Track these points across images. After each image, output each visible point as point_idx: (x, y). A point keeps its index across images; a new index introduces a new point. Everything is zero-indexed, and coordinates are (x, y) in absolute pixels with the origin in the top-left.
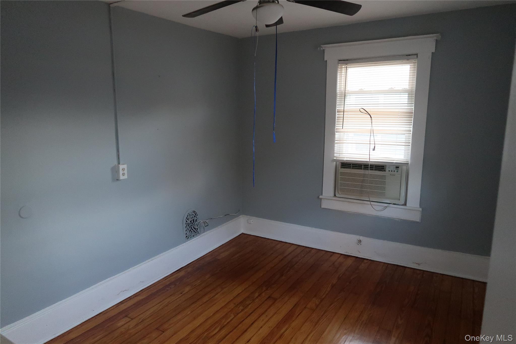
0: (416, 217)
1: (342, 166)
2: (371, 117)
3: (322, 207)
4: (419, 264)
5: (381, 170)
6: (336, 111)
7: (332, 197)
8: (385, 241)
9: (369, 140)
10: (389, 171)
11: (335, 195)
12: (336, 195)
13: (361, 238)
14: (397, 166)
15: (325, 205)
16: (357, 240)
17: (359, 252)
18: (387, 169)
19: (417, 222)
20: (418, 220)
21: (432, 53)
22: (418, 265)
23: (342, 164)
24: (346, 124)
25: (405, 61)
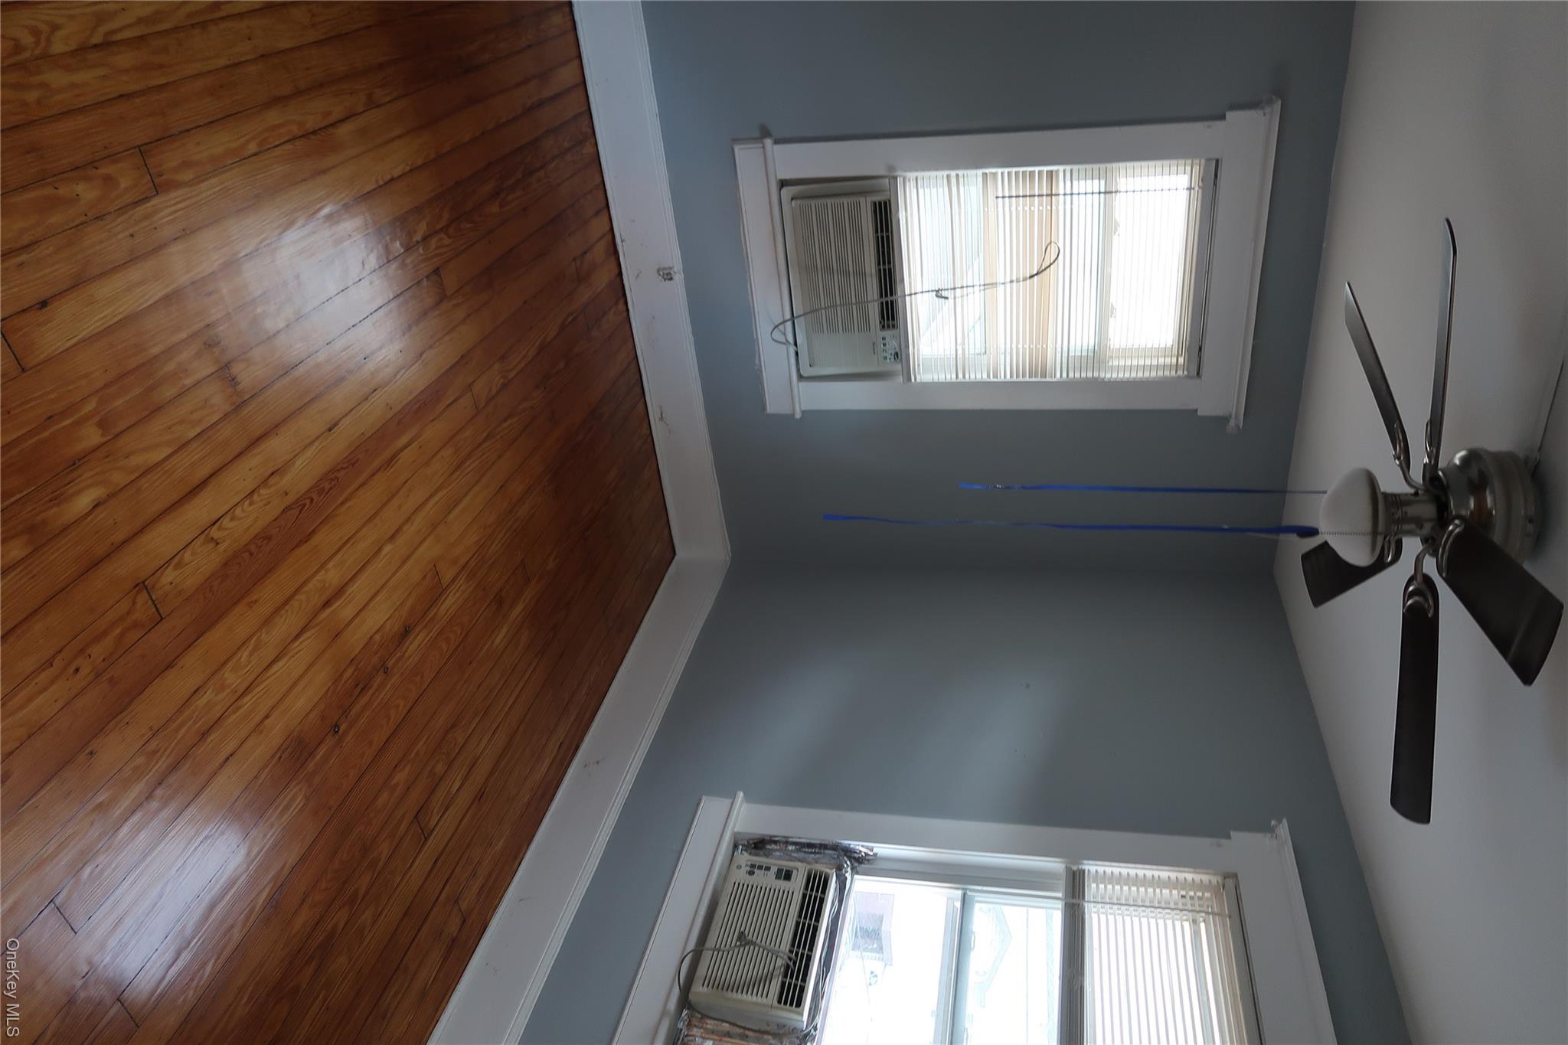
0: (775, 404)
1: (880, 203)
2: (1032, 277)
3: (737, 149)
4: (662, 418)
5: (883, 317)
6: (1054, 168)
7: (776, 177)
8: (692, 338)
9: (965, 285)
10: (884, 339)
11: (783, 184)
12: (784, 190)
13: (679, 278)
14: (901, 355)
15: (746, 157)
16: (671, 268)
17: (638, 276)
18: (888, 333)
19: (764, 409)
20: (770, 409)
21: (1196, 411)
22: (660, 416)
23: (885, 203)
24: (1010, 206)
25: (1186, 335)
